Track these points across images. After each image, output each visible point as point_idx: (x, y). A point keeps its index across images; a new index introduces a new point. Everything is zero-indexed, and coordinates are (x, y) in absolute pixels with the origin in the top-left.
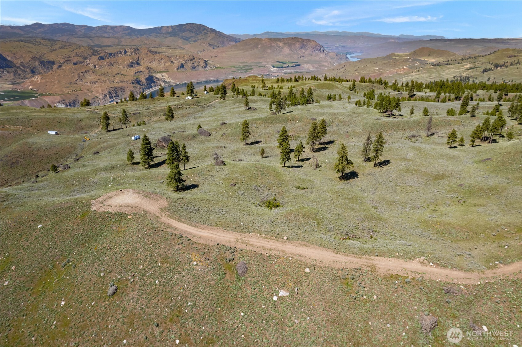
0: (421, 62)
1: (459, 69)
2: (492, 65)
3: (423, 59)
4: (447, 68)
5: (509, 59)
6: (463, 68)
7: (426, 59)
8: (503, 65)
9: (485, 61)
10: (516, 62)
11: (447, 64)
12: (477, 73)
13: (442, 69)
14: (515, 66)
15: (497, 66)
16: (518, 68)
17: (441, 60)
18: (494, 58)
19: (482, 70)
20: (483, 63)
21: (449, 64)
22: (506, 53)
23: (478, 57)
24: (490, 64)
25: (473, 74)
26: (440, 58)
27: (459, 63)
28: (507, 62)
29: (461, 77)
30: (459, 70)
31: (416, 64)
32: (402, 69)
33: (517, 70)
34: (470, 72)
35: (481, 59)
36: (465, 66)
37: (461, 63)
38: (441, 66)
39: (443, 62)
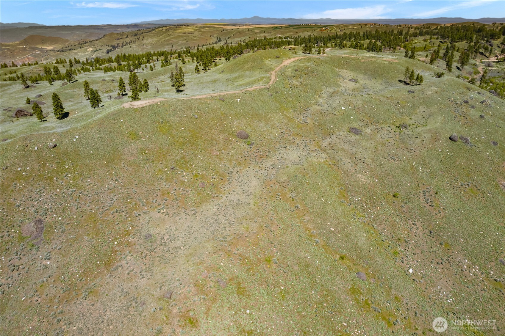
0: (41, 50)
1: (85, 52)
2: (109, 46)
3: (40, 47)
4: (74, 53)
5: (118, 41)
6: (88, 52)
7: (43, 47)
8: (118, 46)
9: (101, 44)
10: (125, 43)
11: (70, 50)
12: (104, 54)
13: (69, 54)
14: (127, 46)
15: (114, 47)
16: (131, 47)
17: (59, 46)
18: (106, 41)
19: (105, 51)
20: (101, 46)
21: (72, 50)
22: (113, 36)
23: (93, 41)
24: (108, 47)
25: (101, 56)
26: (57, 45)
27: (81, 48)
28: (119, 44)
29: (93, 58)
30: (86, 54)
31: (37, 53)
32: (27, 59)
33: (131, 49)
34: (97, 54)
35: (96, 42)
36: (88, 50)
37: (83, 47)
38: (65, 52)
39: (63, 48)
